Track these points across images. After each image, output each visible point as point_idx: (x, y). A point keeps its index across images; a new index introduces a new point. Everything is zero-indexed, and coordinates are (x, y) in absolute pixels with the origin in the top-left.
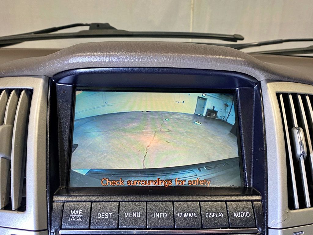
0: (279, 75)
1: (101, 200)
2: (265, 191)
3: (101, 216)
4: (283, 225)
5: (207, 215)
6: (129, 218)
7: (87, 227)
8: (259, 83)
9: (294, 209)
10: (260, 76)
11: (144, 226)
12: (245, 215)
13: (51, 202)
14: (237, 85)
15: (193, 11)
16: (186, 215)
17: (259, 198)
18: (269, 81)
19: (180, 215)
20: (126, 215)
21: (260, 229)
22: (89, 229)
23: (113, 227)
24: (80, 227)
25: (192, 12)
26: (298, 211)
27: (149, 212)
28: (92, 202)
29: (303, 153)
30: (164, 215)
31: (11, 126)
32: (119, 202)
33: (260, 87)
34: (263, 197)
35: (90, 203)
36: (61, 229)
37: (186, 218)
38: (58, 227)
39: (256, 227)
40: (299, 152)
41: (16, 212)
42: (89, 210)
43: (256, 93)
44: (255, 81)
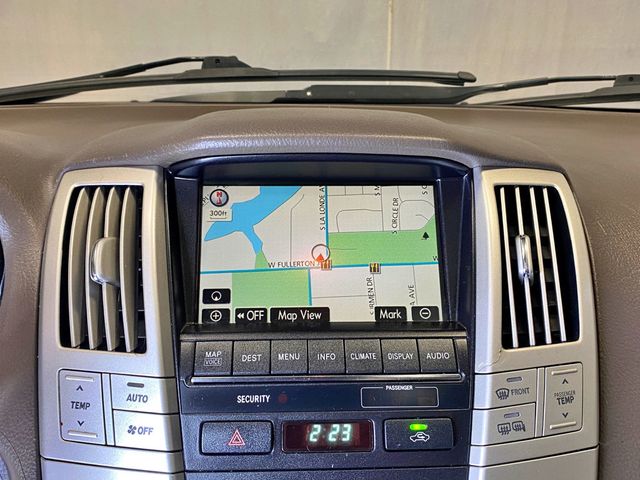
0: (501, 159)
1: (245, 338)
2: (472, 325)
3: (245, 358)
4: (493, 368)
5: (390, 356)
6: (284, 361)
7: (228, 373)
8: (470, 171)
9: (512, 347)
10: (473, 162)
11: (305, 371)
12: (443, 356)
13: (179, 342)
14: (439, 175)
15: (392, 11)
16: (362, 356)
17: (464, 334)
18: (485, 168)
19: (353, 357)
20: (281, 357)
21: (464, 375)
22: (231, 375)
23: (264, 373)
24: (218, 373)
25: (390, 14)
26: (516, 350)
27: (311, 353)
28: (233, 341)
29: (527, 271)
30: (332, 356)
31: (114, 238)
32: (270, 340)
33: (471, 177)
34: (469, 334)
35: (231, 343)
36: (193, 376)
37: (361, 361)
38: (189, 373)
39: (457, 372)
40: (521, 270)
41: (133, 354)
42: (230, 351)
43: (466, 186)
44: (466, 169)
